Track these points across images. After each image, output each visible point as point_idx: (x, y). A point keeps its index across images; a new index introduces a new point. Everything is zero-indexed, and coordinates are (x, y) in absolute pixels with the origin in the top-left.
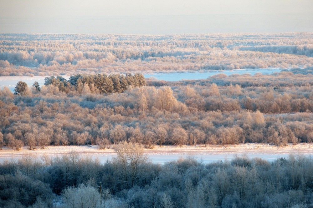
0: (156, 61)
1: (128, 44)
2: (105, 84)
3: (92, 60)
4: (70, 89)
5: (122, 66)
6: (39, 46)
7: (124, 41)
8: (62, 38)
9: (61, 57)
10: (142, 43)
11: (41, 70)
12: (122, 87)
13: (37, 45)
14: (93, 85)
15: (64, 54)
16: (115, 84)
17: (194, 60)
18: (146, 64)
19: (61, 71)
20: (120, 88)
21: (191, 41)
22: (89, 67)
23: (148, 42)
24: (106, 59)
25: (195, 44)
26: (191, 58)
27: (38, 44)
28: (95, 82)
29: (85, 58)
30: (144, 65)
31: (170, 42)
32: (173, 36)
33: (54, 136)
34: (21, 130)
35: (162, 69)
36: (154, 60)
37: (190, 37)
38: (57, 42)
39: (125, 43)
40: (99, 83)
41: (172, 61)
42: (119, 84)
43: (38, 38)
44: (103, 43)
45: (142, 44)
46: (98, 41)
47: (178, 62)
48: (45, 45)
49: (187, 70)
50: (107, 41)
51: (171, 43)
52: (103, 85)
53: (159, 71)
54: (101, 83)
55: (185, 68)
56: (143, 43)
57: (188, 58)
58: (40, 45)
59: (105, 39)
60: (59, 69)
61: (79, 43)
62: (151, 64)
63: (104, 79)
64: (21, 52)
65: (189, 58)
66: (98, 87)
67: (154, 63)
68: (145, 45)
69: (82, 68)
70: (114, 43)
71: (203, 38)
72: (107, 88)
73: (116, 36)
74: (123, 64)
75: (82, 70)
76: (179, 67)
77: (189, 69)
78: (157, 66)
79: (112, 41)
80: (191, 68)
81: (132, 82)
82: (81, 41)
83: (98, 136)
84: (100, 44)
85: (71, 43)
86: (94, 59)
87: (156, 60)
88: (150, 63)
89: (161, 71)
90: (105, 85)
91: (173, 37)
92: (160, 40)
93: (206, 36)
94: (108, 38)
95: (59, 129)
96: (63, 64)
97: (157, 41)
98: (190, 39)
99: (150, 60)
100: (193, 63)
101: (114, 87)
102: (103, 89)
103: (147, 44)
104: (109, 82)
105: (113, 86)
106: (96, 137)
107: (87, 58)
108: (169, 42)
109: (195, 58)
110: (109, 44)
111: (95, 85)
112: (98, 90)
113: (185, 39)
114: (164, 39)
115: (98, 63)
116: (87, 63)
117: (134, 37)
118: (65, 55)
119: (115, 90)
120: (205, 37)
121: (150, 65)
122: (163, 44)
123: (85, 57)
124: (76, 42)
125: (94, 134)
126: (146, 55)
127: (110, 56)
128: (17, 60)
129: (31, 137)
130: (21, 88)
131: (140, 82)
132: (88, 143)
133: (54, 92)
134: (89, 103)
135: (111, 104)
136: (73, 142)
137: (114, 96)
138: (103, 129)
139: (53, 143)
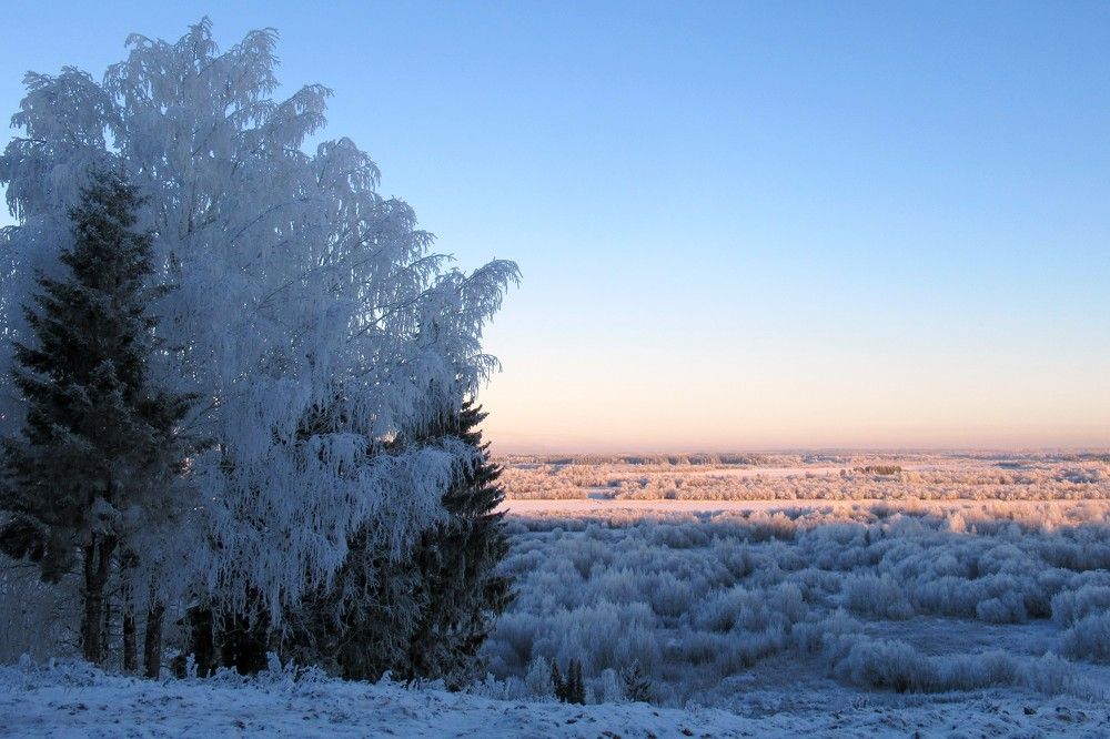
125: (885, 494)
126: (895, 458)
127: (878, 458)
128: (834, 460)
129: (855, 495)
130: (843, 473)
131: (899, 470)
132: (882, 498)
133: (859, 474)
134: (877, 479)
135: (888, 480)
136: (875, 498)
137: (889, 476)
138: (889, 492)
139: (865, 498)
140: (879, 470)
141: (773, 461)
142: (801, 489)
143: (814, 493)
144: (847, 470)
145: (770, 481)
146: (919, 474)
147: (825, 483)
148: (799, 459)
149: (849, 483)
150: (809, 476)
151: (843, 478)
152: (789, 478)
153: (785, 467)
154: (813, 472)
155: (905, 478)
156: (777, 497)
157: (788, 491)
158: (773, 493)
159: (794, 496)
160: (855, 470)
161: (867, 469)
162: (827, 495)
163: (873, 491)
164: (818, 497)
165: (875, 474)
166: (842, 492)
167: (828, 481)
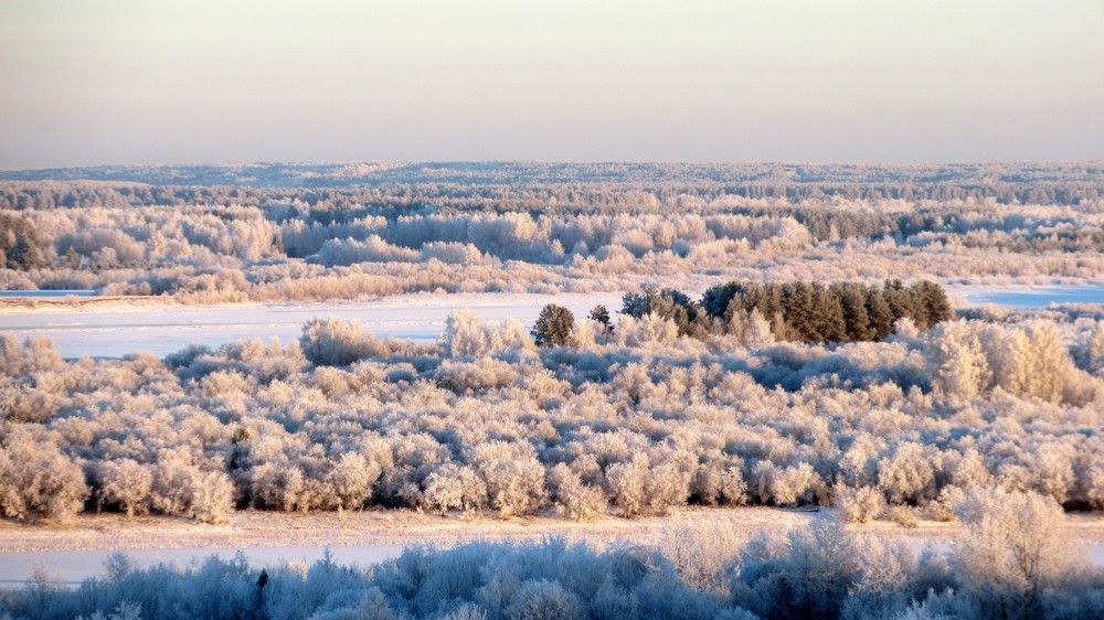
0: (947, 246)
1: (831, 192)
2: (819, 312)
3: (738, 242)
4: (706, 328)
5: (836, 262)
6: (553, 198)
7: (821, 184)
8: (616, 175)
9: (634, 232)
10: (878, 189)
11: (580, 272)
12: (873, 324)
13: (546, 195)
14: (779, 316)
15: (644, 221)
16: (849, 315)
17: (1071, 244)
18: (912, 254)
19: (644, 277)
20: (868, 327)
21: (1040, 182)
22: (729, 264)
23: (895, 185)
24: (784, 238)
25: (1054, 194)
26: (1060, 236)
27: (550, 192)
28: (788, 308)
29: (713, 235)
30: (907, 257)
31: (972, 188)
32: (977, 167)
33: (698, 475)
34: (595, 453)
35: (968, 273)
36: (939, 243)
37: (1033, 171)
38: (605, 188)
39: (821, 188)
40: (799, 310)
41: (999, 246)
42: (863, 314)
43: (543, 177)
44: (750, 189)
45: (879, 194)
46: (733, 184)
47: (1018, 250)
48: (570, 196)
49: (1050, 274)
50: (763, 183)
51: (974, 190)
52: (810, 317)
53: (956, 278)
54: (804, 310)
55: (1046, 269)
56: (882, 190)
57: (1050, 235)
58: (557, 196)
59: (752, 179)
60: (635, 270)
61: (674, 189)
62: (933, 256)
63: (816, 298)
64: (510, 217)
65: (1054, 238)
66: (795, 325)
67: (940, 252)
68: (889, 195)
69: (709, 269)
70: (788, 190)
71: (1077, 175)
72: (826, 327)
73: (789, 167)
74: (838, 256)
75: (709, 273)
76: (1024, 265)
77: (1057, 271)
78: (951, 261)
79: (780, 184)
80: (1065, 268)
81: (906, 307)
82: (680, 185)
83: (839, 477)
84: (742, 193)
85: (649, 191)
86: (744, 240)
87: (944, 242)
88: (928, 252)
89: (964, 279)
90: (818, 316)
91: (975, 170)
92: (938, 179)
93: (1089, 171)
94: (764, 174)
95: (716, 453)
96: (645, 255)
97: (928, 185)
98: (1035, 179)
99: (927, 242)
100: (1069, 255)
101: (848, 323)
102: (813, 330)
103: (896, 195)
104: (831, 308)
105: (843, 322)
106: (835, 481)
107: (718, 236)
108: (967, 188)
109: (1073, 238)
110: (770, 192)
111: (786, 318)
112: (794, 332)
113: (1016, 178)
114: (950, 178)
115: (758, 251)
116: (722, 251)
117: (848, 170)
118: (648, 226)
119: (852, 333)
120: (1084, 172)
121: (928, 258)
122: (949, 192)
123: (711, 233)
124: (665, 186)
125: (829, 471)
126: (906, 229)
127: (794, 230)
128: (499, 244)
129: (629, 479)
130: (554, 327)
131: (933, 308)
132: (808, 502)
133: (660, 337)
134: (781, 374)
135: (855, 379)
136: (760, 497)
137: (864, 352)
138: (857, 457)
139: (697, 499)
140: (796, 308)
141: (76, 249)
142: (269, 443)
143: (358, 470)
144: (580, 307)
145: (48, 387)
146: (1062, 337)
147: (428, 399)
148: (258, 232)
149: (595, 402)
150: (327, 353)
151: (555, 364)
152: (189, 366)
153: (160, 288)
154: (355, 321)
155: (967, 366)
156: (100, 503)
157: (176, 462)
158: (69, 472)
159: (216, 489)
160: (636, 308)
161: (720, 303)
162: (447, 485)
163: (752, 454)
164: (384, 498)
165: (764, 335)
166: (548, 459)
167: (454, 386)
